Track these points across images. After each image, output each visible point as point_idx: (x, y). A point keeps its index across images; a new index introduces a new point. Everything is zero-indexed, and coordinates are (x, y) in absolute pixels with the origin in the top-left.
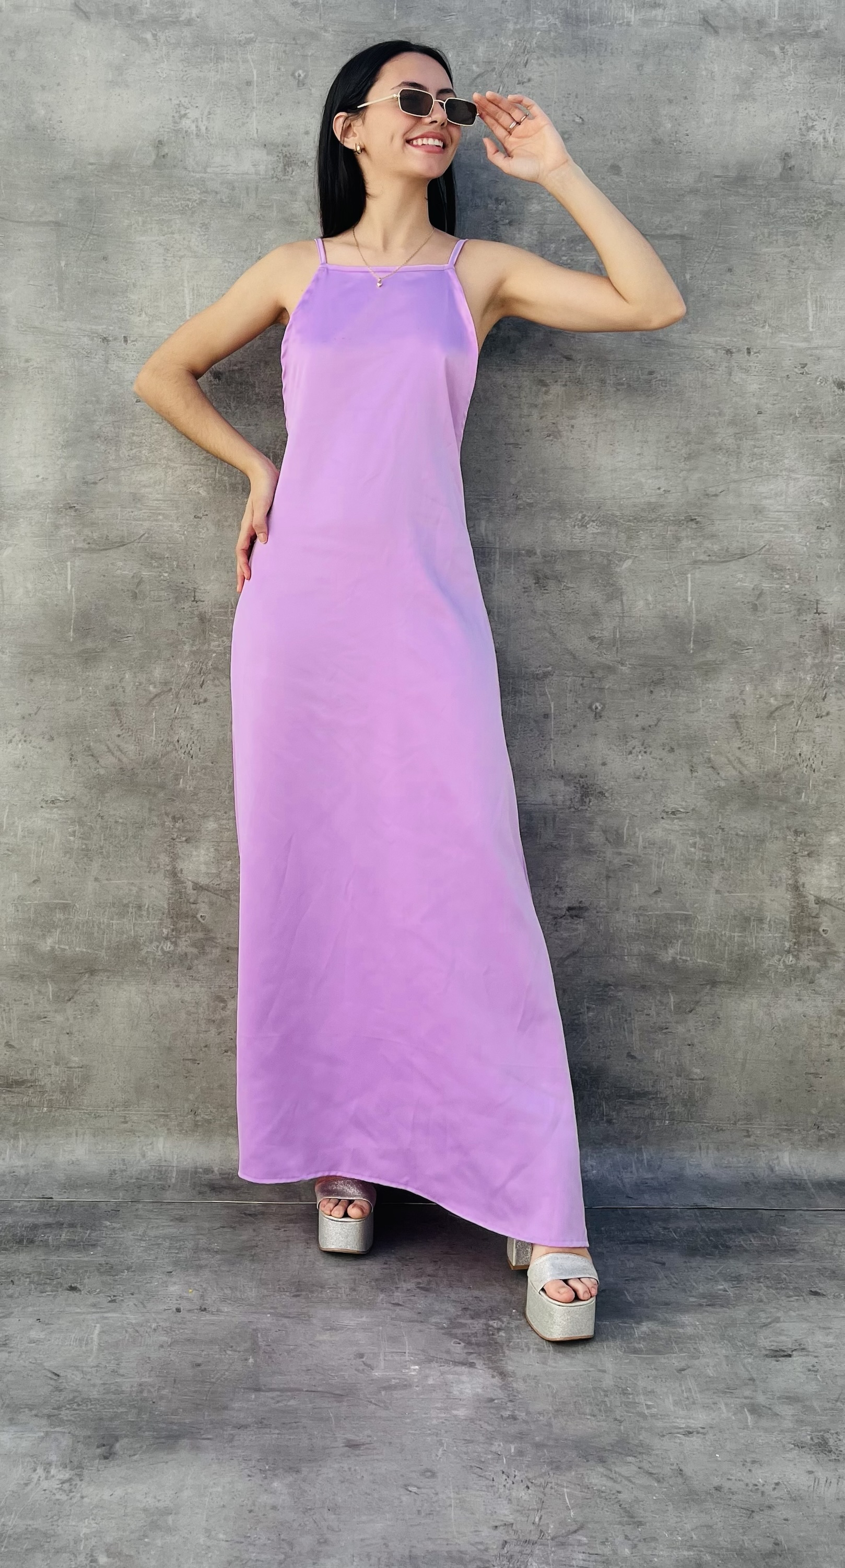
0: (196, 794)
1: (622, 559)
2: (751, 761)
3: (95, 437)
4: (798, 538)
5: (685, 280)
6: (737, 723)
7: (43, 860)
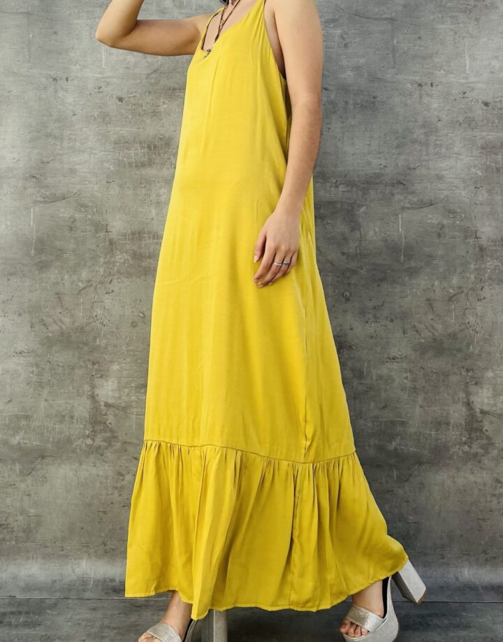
0: (106, 348)
1: (360, 206)
2: (439, 327)
3: (48, 135)
4: (464, 193)
5: (394, 44)
6: (430, 304)
7: (14, 388)
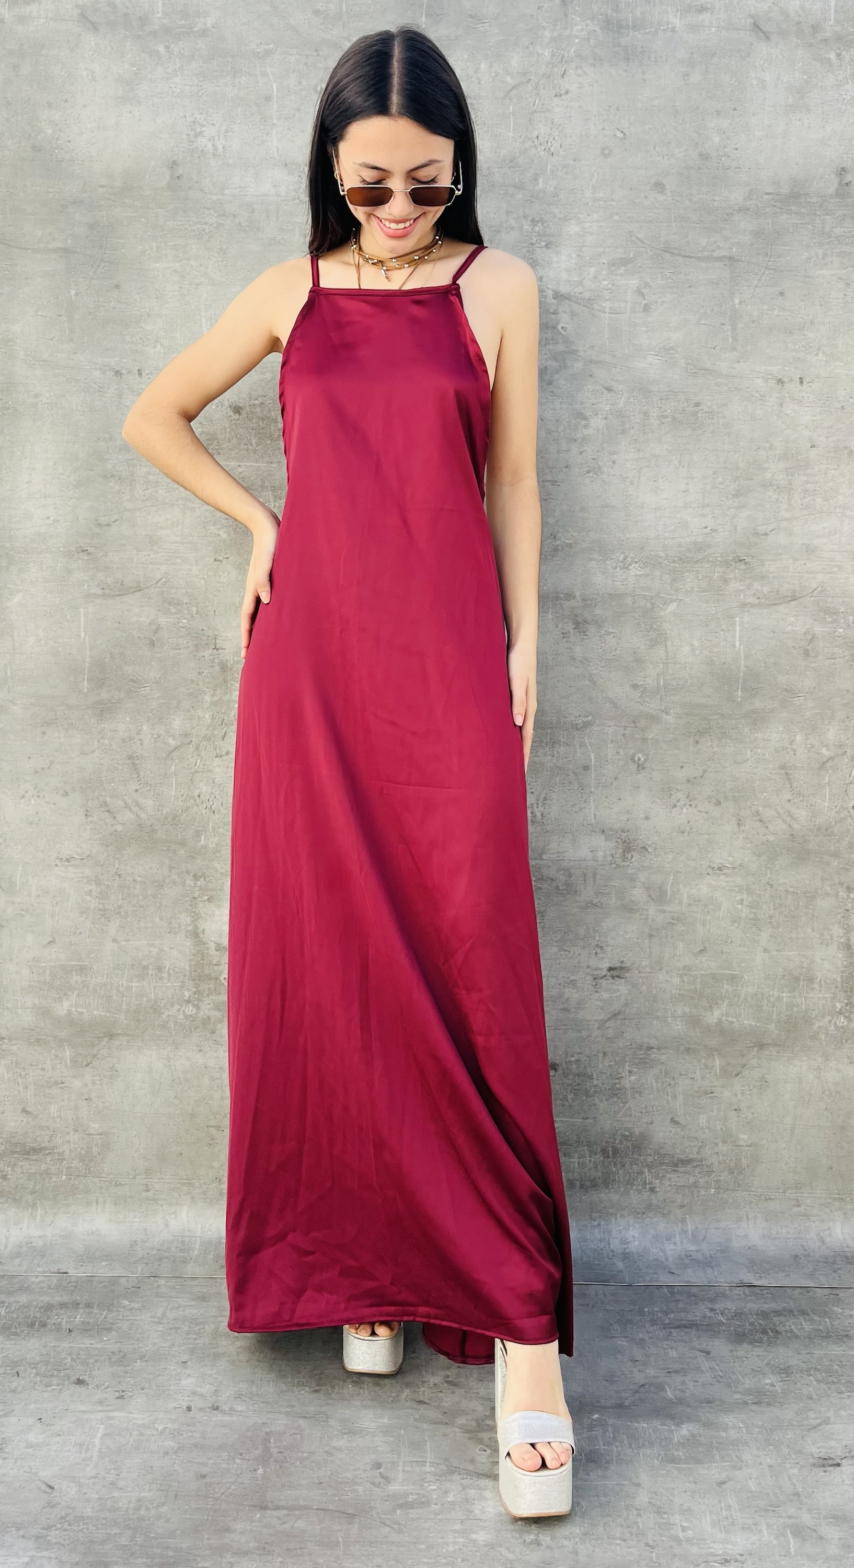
0: (218, 851)
1: (667, 603)
2: (802, 814)
3: (109, 476)
5: (735, 305)
6: (786, 774)
7: (58, 921)
